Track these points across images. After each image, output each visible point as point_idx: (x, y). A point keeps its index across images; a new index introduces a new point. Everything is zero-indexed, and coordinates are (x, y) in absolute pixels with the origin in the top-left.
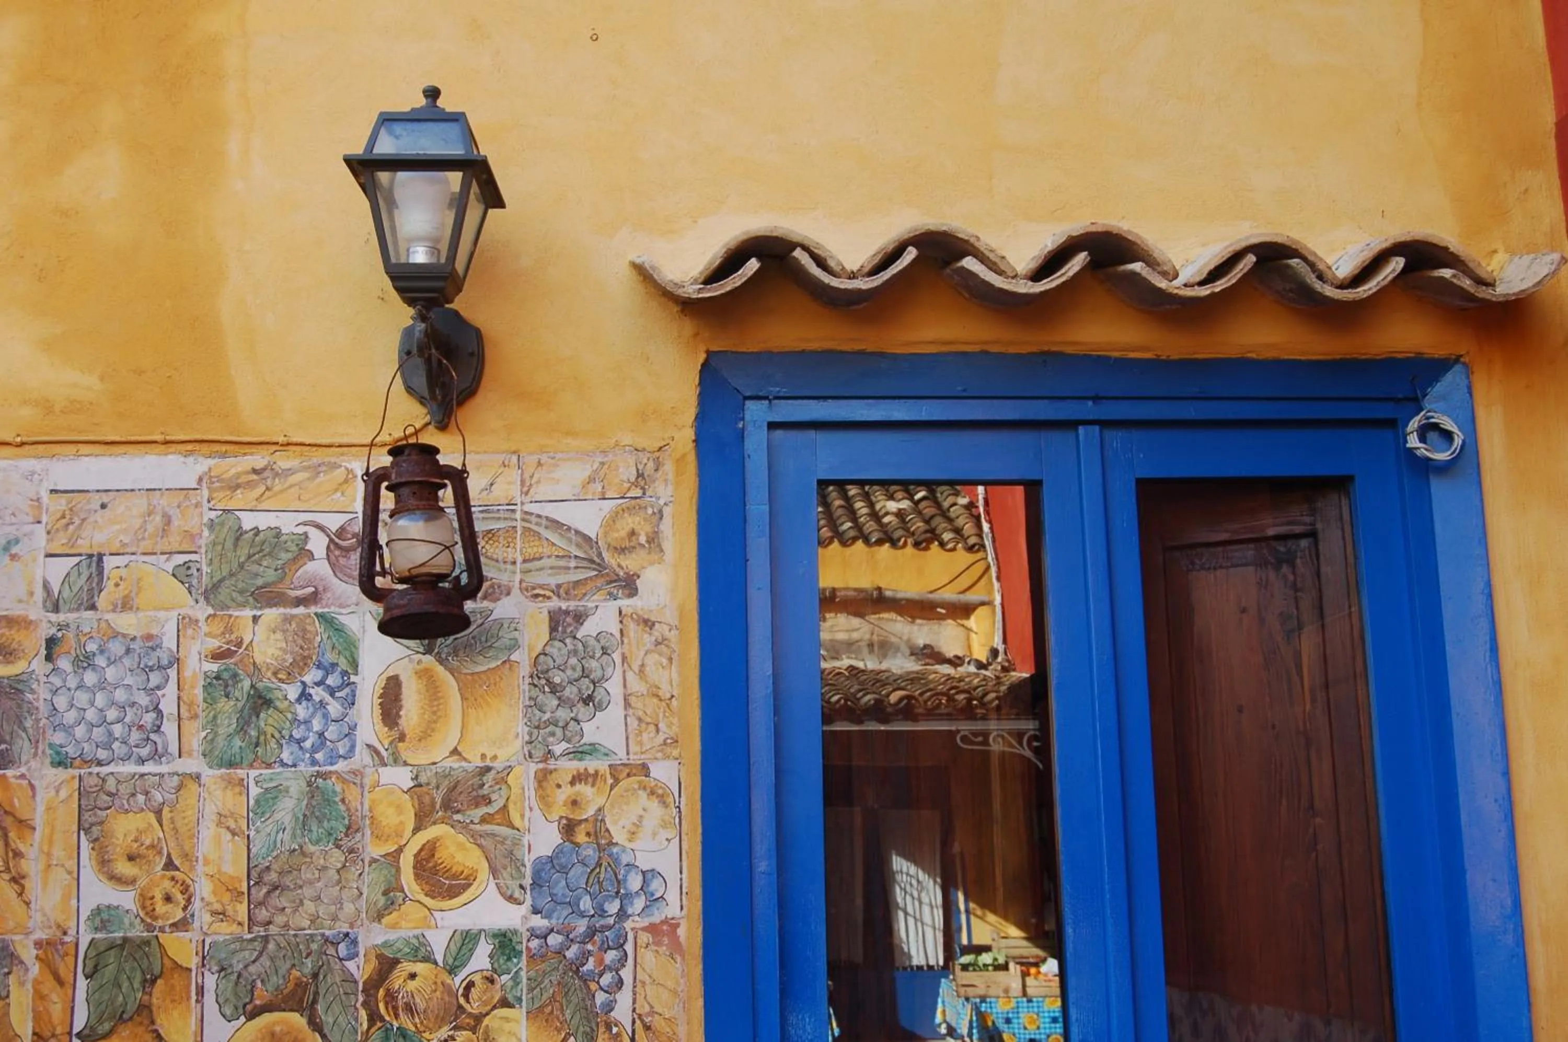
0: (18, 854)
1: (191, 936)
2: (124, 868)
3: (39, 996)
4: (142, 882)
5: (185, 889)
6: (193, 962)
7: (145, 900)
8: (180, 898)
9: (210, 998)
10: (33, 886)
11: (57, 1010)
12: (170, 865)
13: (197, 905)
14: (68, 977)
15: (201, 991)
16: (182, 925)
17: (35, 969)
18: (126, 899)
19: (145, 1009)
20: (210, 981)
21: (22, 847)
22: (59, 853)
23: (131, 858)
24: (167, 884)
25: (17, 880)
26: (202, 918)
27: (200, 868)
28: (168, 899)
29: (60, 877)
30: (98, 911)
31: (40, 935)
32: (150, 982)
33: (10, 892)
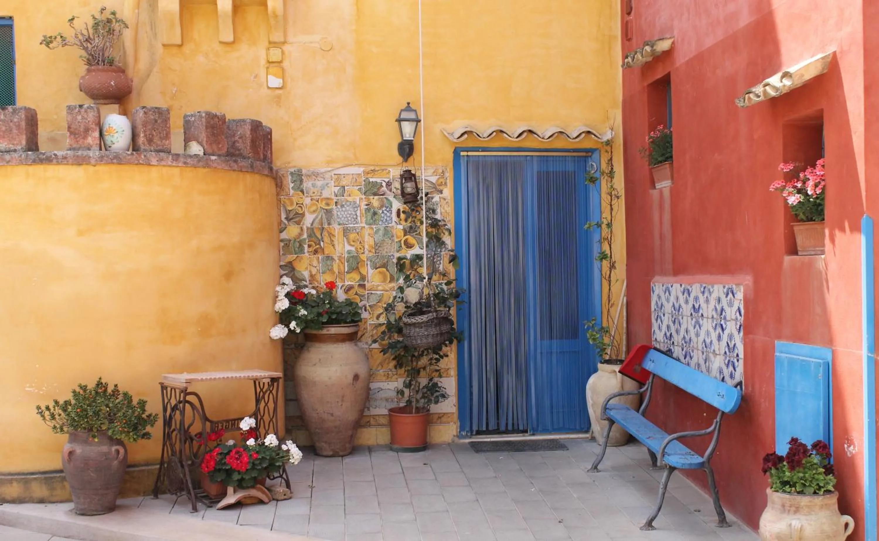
0: (333, 241)
1: (365, 255)
2: (352, 243)
3: (339, 266)
4: (356, 246)
5: (363, 247)
6: (366, 260)
7: (356, 249)
8: (363, 249)
9: (369, 266)
10: (336, 246)
11: (342, 268)
12: (360, 243)
13: (366, 250)
14: (343, 261)
15: (367, 264)
16: (363, 253)
17: (338, 261)
18: (353, 249)
19: (357, 268)
20: (369, 263)
21: (334, 240)
22: (340, 240)
23: (353, 241)
24: (360, 246)
25: (333, 245)
26: (367, 252)
27: (366, 243)
28: (360, 249)
29: (341, 246)
30: (348, 251)
31: (338, 255)
32: (358, 264)
33: (332, 247)
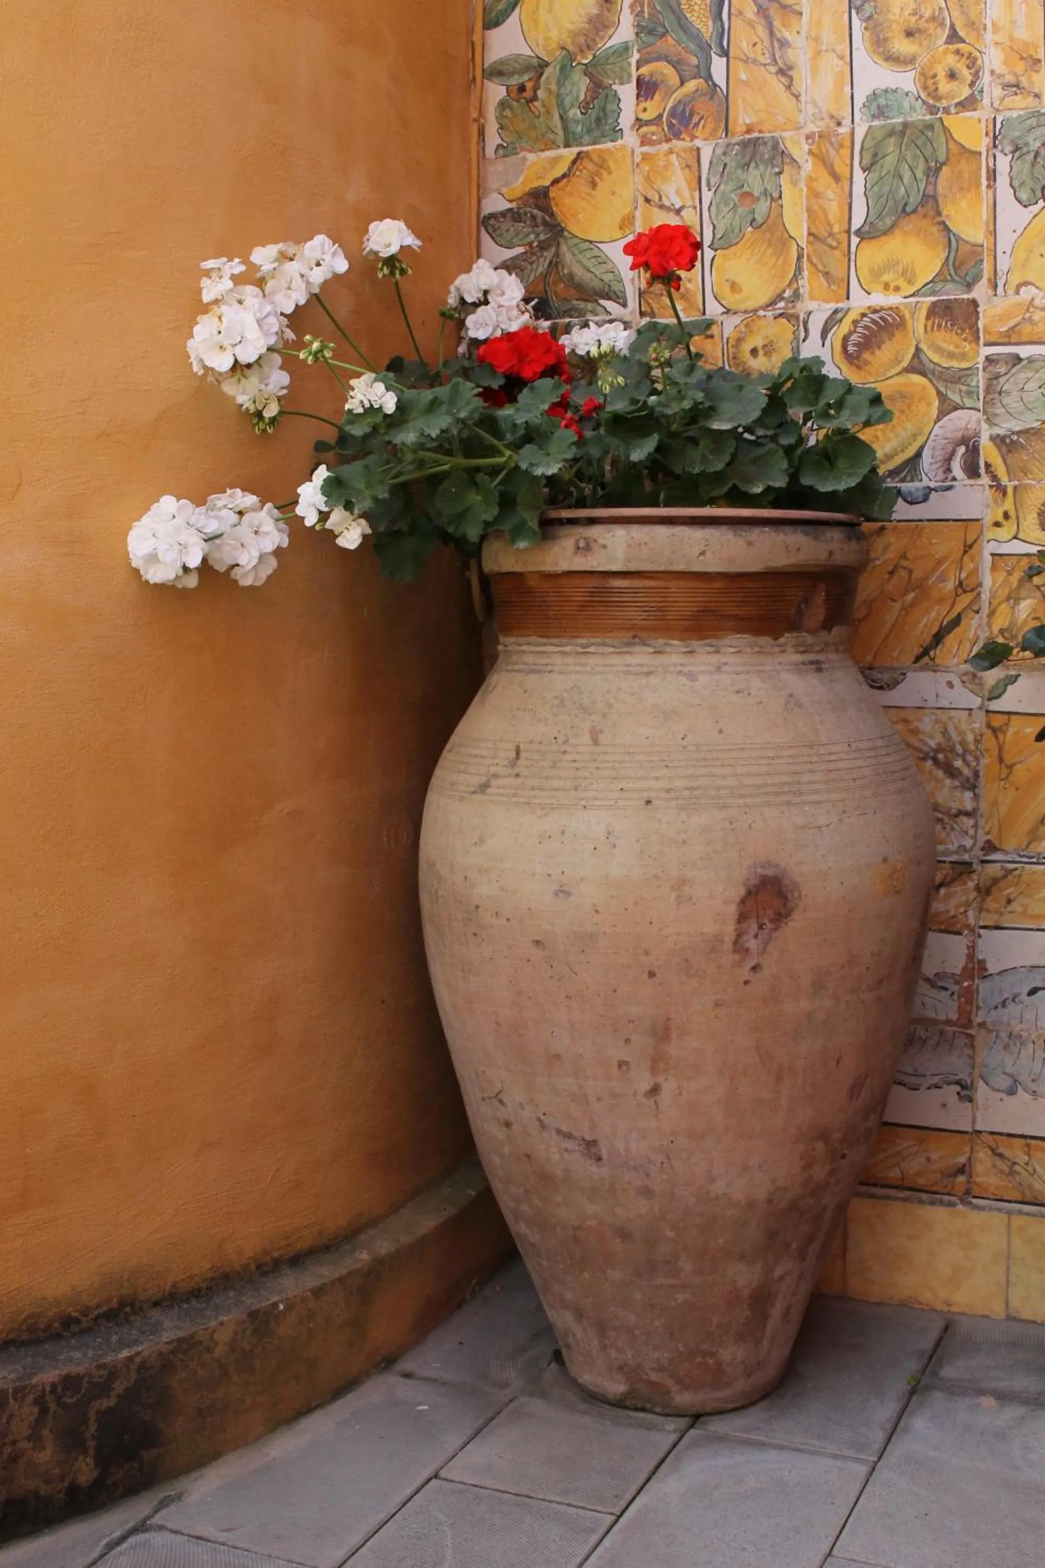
0: (784, 44)
1: (983, 114)
2: (902, 46)
3: (814, 194)
4: (922, 60)
5: (972, 63)
6: (982, 144)
7: (927, 80)
8: (967, 75)
9: (1003, 181)
10: (803, 77)
11: (834, 209)
12: (954, 37)
13: (986, 78)
14: (841, 168)
15: (992, 175)
16: (969, 104)
17: (808, 165)
18: (906, 81)
19: (930, 201)
20: (1003, 163)
21: (787, 36)
22: (828, 37)
23: (909, 34)
24: (951, 60)
25: (785, 72)
26: (992, 91)
27: (989, 36)
28: (952, 76)
29: (832, 65)
30: (874, 95)
31: (811, 128)
32: (933, 172)
33: (777, 85)
